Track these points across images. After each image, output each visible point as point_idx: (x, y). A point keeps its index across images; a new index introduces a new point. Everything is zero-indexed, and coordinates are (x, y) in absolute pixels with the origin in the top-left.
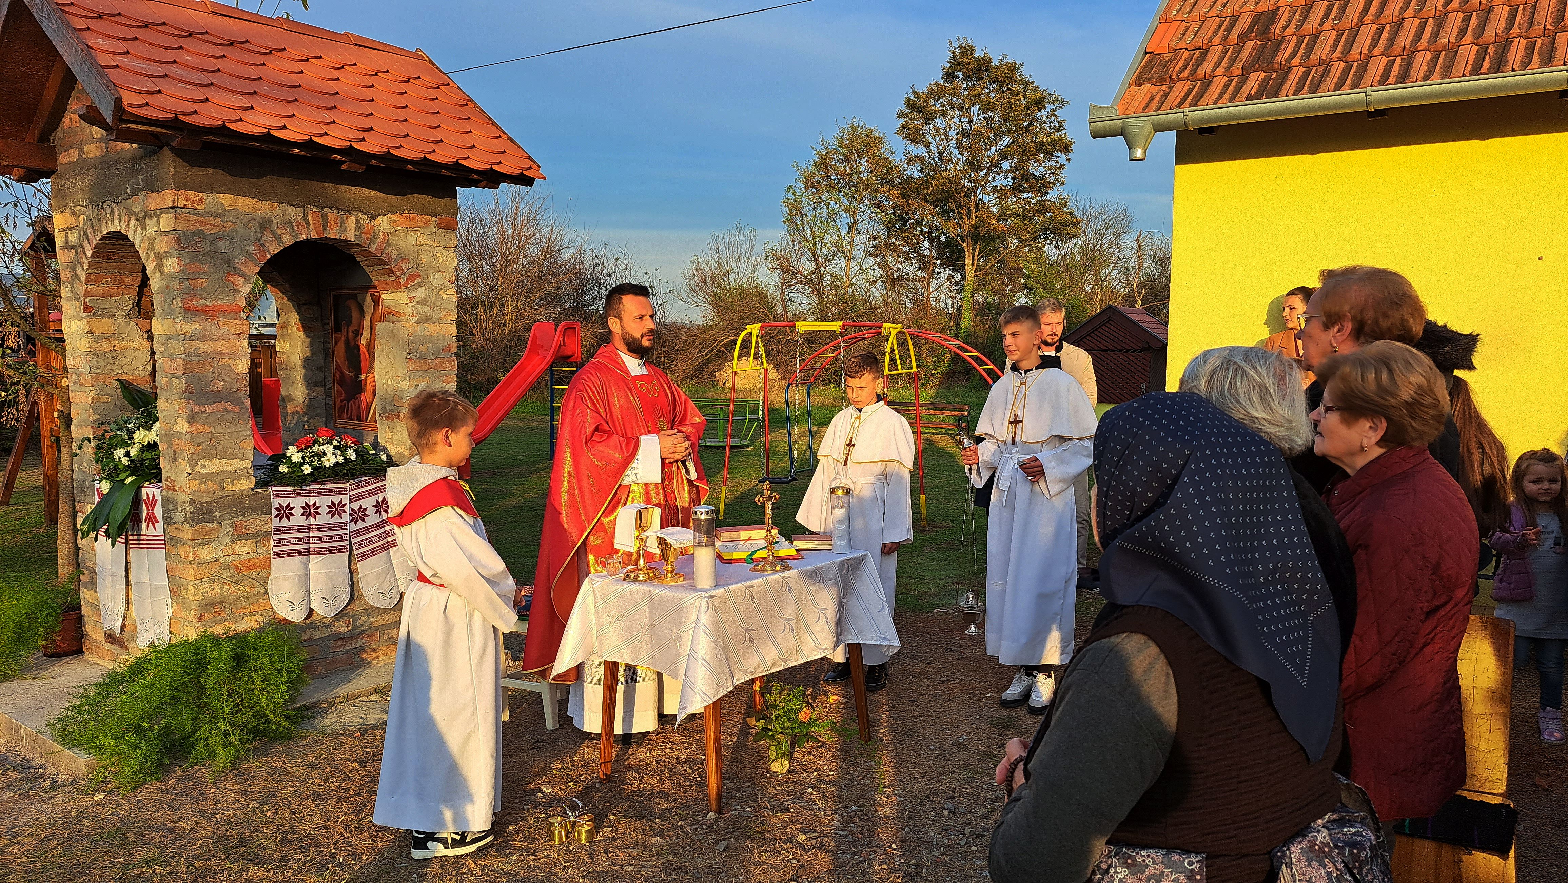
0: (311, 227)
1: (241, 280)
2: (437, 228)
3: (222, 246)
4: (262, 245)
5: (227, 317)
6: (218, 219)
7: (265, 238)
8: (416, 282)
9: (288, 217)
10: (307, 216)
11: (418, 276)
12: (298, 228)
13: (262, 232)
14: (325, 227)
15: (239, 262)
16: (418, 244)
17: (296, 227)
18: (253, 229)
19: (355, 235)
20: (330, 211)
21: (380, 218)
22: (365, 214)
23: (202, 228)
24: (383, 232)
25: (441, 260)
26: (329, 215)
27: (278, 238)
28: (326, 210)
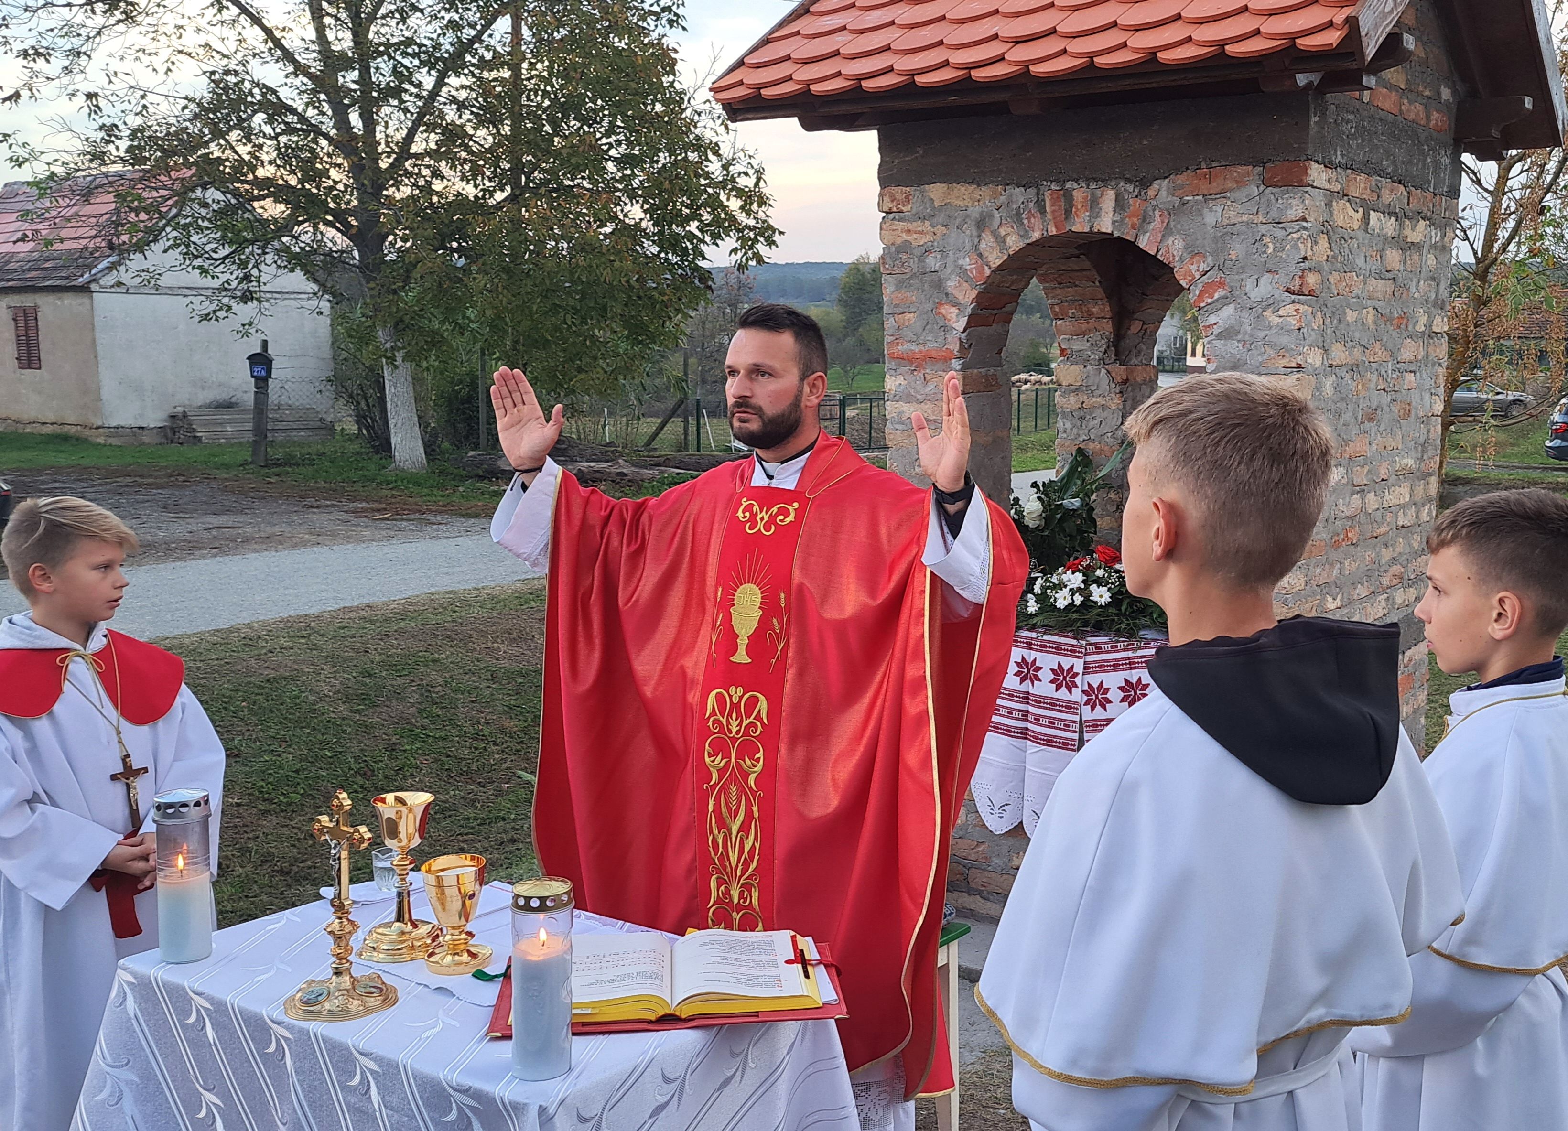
0: (1049, 216)
1: (954, 310)
2: (1262, 187)
3: (933, 262)
4: (980, 255)
5: (935, 368)
6: (927, 223)
7: (983, 245)
9: (1014, 207)
10: (1044, 200)
11: (1221, 284)
12: (1029, 221)
13: (979, 236)
14: (1068, 213)
15: (951, 285)
16: (1225, 222)
17: (1026, 222)
18: (968, 232)
19: (1114, 222)
20: (1075, 186)
21: (1156, 185)
22: (1128, 181)
23: (908, 238)
24: (1161, 210)
25: (1270, 250)
26: (1075, 193)
27: (1001, 241)
28: (1069, 185)
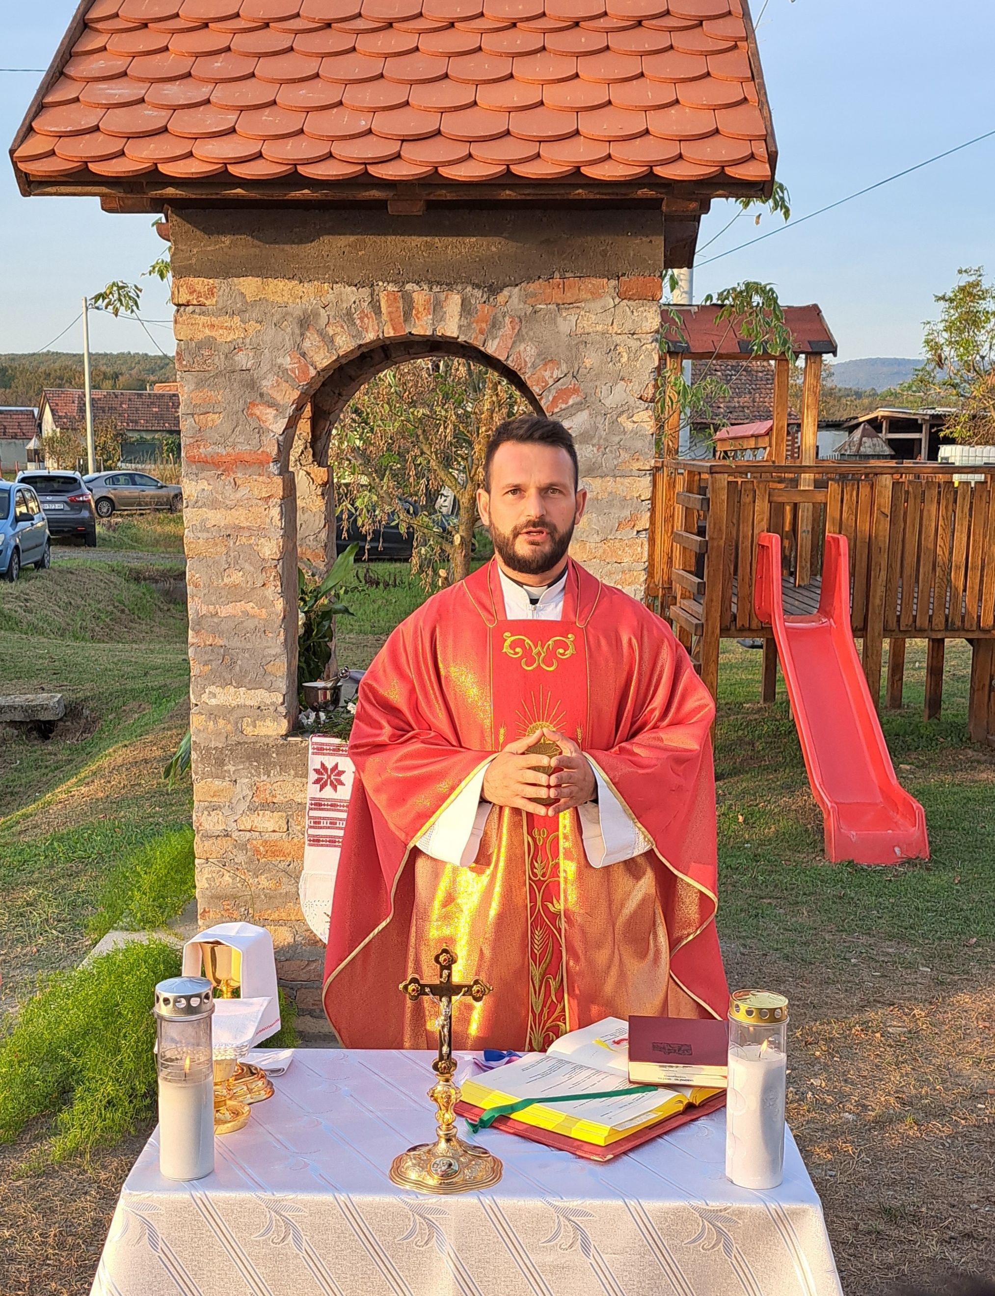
0: (385, 317)
1: (272, 412)
2: (617, 300)
3: (243, 359)
4: (304, 355)
5: (249, 471)
6: (237, 319)
7: (307, 344)
8: (571, 402)
9: (345, 305)
10: (379, 301)
11: (576, 391)
12: (362, 321)
13: (302, 334)
14: (407, 316)
15: (267, 384)
16: (579, 331)
17: (358, 322)
18: (289, 330)
19: (460, 327)
20: (416, 287)
21: (506, 292)
22: (477, 286)
23: (213, 334)
24: (511, 316)
25: (624, 359)
26: (415, 295)
27: (329, 341)
28: (409, 287)
